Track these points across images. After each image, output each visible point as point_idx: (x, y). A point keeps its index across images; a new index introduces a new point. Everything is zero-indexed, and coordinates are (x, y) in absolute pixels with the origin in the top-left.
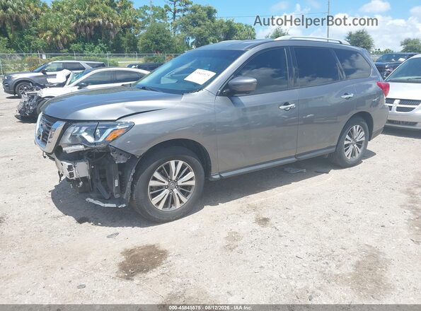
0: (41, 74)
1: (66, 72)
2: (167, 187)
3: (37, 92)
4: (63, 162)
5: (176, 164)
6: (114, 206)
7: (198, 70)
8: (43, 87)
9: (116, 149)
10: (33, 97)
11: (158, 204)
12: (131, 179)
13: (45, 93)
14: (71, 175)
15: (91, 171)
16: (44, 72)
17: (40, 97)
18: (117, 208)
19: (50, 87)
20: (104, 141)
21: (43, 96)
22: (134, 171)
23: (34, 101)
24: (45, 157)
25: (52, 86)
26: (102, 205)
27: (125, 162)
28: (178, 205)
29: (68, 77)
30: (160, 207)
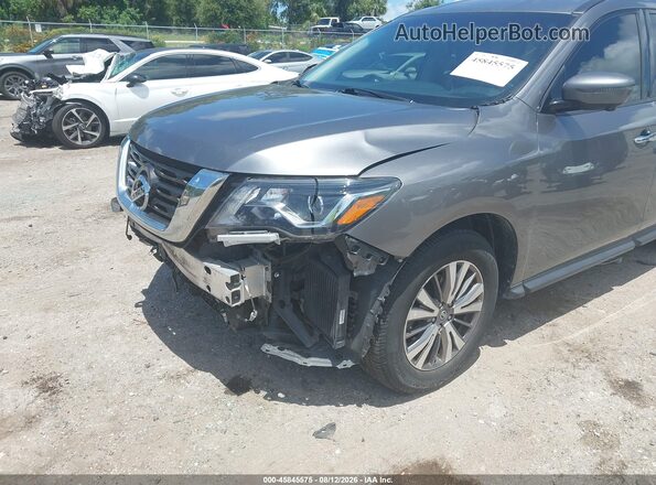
0: (42, 57)
1: (102, 54)
2: (434, 320)
3: (54, 90)
4: (211, 266)
5: (459, 267)
6: (326, 363)
7: (476, 55)
8: (63, 81)
9: (361, 245)
10: (44, 98)
11: (416, 358)
12: (375, 309)
13: (68, 92)
14: (236, 295)
15: (273, 286)
16: (48, 54)
17: (57, 101)
18: (334, 369)
19: (74, 81)
20: (334, 226)
21: (64, 99)
22: (386, 291)
23: (47, 107)
24: (130, 237)
25: (78, 79)
26: (300, 360)
27: (372, 271)
28: (449, 355)
29: (107, 63)
30: (419, 365)
